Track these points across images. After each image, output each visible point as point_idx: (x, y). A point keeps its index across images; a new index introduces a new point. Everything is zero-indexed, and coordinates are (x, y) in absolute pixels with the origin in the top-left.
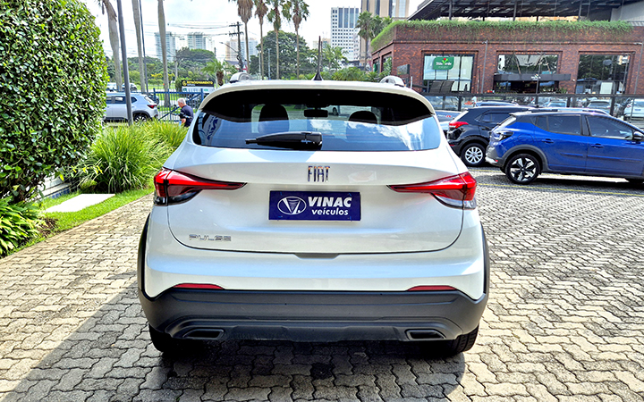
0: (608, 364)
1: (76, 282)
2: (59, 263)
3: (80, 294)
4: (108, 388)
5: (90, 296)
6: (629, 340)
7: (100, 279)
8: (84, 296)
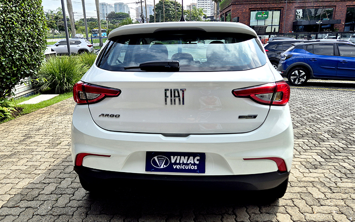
0: (306, 183)
1: (24, 140)
5: (28, 147)
6: (324, 171)
7: (37, 139)
8: (25, 148)
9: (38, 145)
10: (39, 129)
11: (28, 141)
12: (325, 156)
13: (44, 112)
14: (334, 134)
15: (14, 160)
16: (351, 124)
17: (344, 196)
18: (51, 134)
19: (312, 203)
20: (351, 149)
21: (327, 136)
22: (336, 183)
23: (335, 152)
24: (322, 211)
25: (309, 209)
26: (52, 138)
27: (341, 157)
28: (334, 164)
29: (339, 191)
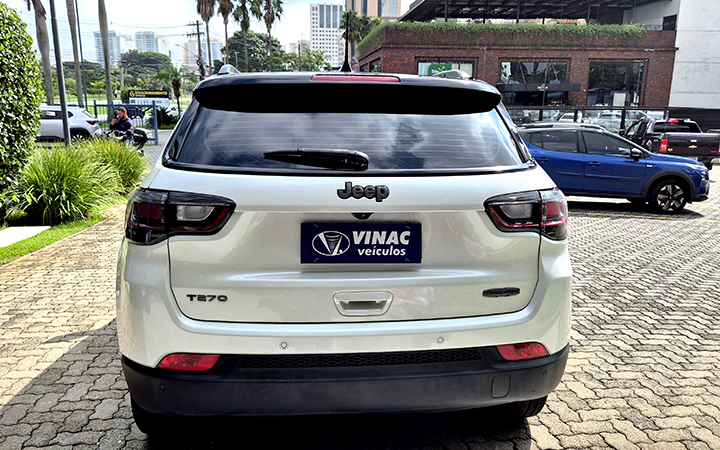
4: (55, 420)
5: (28, 335)
6: (588, 355)
7: (39, 317)
8: (21, 336)
9: (46, 329)
10: (35, 300)
11: (21, 323)
12: (586, 331)
13: (30, 263)
14: (593, 294)
15: (9, 360)
16: (617, 276)
17: (626, 392)
18: (66, 307)
19: (578, 406)
20: (624, 317)
21: (583, 297)
22: (608, 373)
23: (599, 322)
24: (594, 418)
25: (574, 416)
26: (72, 314)
27: (610, 332)
28: (601, 343)
29: (616, 385)
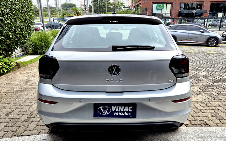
0: (193, 102)
1: (27, 82)
2: (21, 77)
3: (28, 86)
5: (31, 86)
13: (33, 66)
14: (206, 77)
16: (215, 72)
17: (214, 108)
21: (203, 78)
22: (209, 102)
23: (207, 86)
24: (203, 115)
25: (196, 115)
27: (211, 89)
28: (207, 93)
29: (211, 106)
